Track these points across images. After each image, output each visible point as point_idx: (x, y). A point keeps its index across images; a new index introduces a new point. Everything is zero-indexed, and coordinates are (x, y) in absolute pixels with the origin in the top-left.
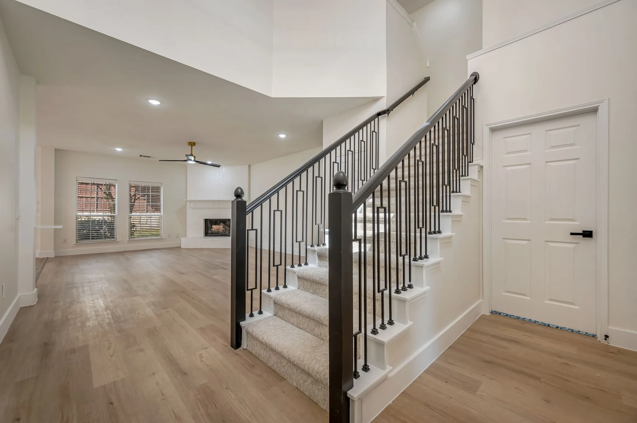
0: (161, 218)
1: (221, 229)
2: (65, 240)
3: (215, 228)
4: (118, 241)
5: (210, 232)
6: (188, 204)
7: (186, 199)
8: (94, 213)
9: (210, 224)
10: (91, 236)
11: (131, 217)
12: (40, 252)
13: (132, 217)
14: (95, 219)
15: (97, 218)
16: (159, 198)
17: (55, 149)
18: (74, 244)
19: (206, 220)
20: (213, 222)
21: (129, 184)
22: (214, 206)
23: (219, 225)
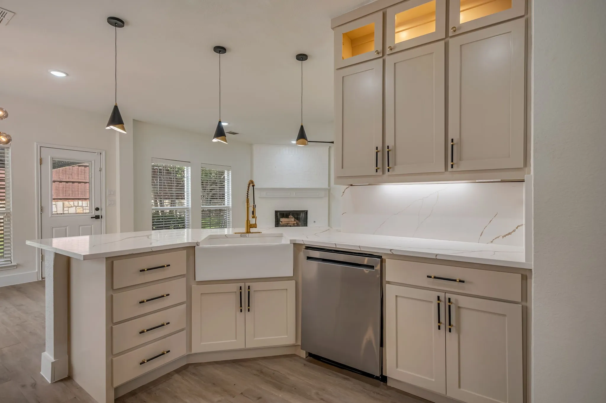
1: (291, 222)
5: (280, 223)
9: (281, 216)
17: (133, 120)
19: (276, 212)
20: (283, 214)
22: (290, 195)
23: (289, 218)
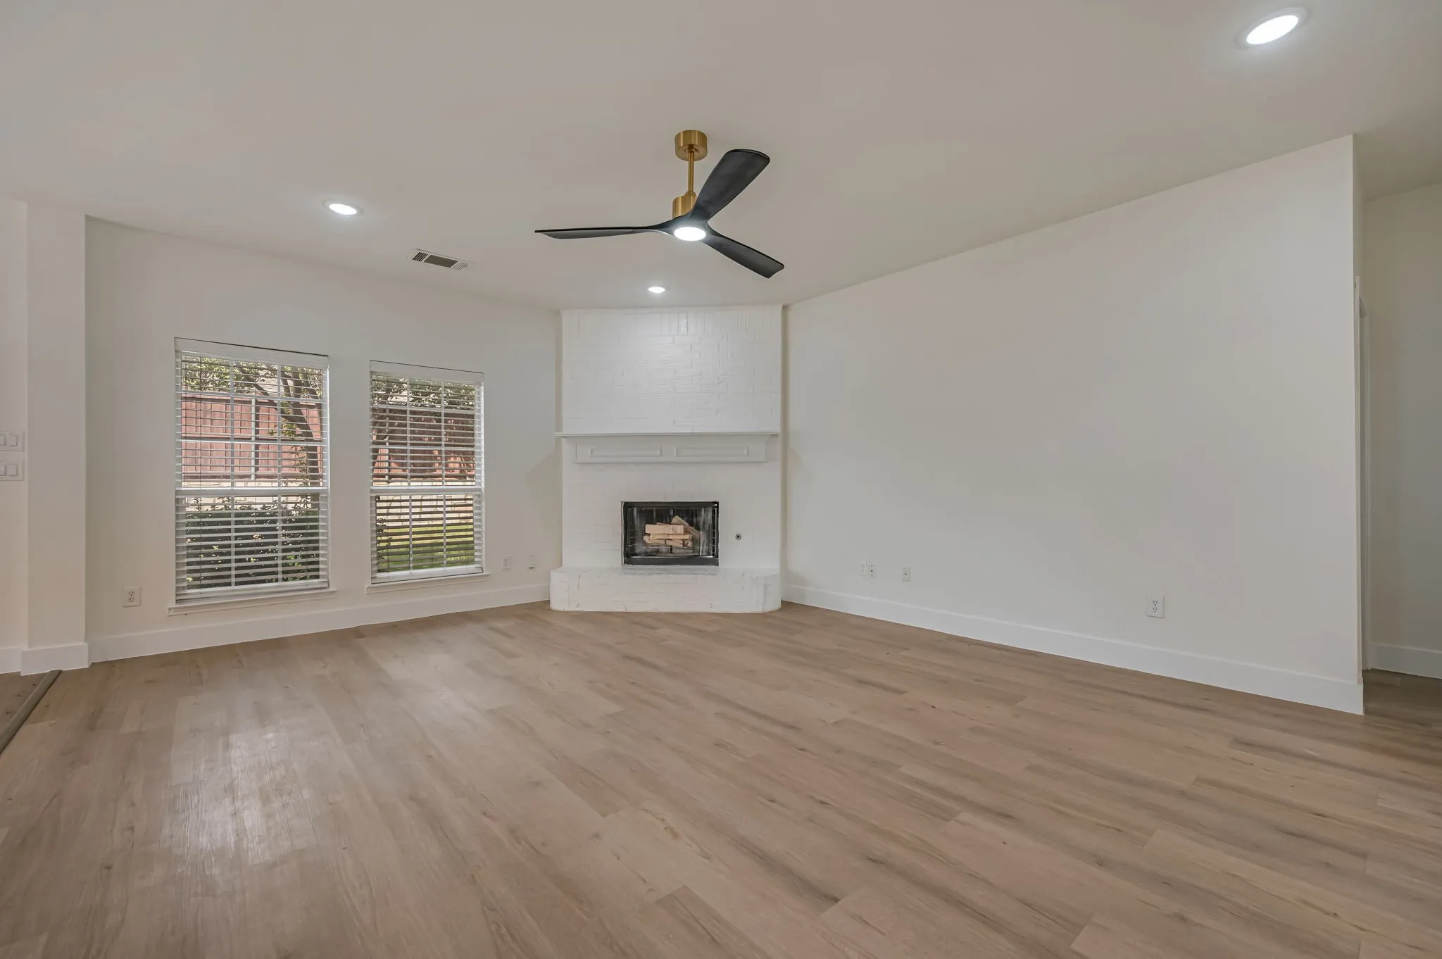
0: (480, 502)
1: (676, 537)
2: (131, 593)
3: (655, 533)
4: (333, 592)
5: (640, 548)
6: (566, 447)
7: (559, 428)
8: (250, 484)
9: (641, 520)
10: (233, 572)
11: (379, 498)
12: (26, 648)
13: (382, 498)
14: (249, 508)
15: (258, 503)
16: (472, 429)
17: (89, 219)
18: (170, 609)
19: (628, 507)
20: (652, 511)
21: (371, 372)
22: (661, 454)
23: (670, 524)
